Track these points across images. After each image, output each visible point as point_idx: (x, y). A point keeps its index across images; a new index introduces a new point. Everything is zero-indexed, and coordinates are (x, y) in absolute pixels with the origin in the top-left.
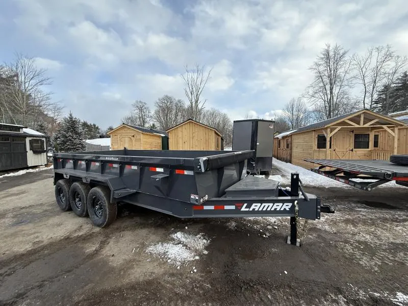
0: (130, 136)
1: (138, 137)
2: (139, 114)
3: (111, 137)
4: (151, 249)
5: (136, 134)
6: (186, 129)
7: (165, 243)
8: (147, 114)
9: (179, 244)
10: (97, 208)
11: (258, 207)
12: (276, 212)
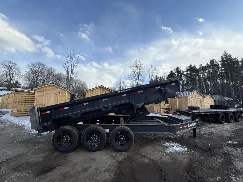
0: (57, 93)
2: (7, 72)
3: (36, 92)
4: (168, 152)
5: (62, 91)
6: (98, 91)
7: (168, 148)
8: (17, 73)
9: (173, 146)
10: (122, 139)
11: (191, 125)
12: (194, 126)
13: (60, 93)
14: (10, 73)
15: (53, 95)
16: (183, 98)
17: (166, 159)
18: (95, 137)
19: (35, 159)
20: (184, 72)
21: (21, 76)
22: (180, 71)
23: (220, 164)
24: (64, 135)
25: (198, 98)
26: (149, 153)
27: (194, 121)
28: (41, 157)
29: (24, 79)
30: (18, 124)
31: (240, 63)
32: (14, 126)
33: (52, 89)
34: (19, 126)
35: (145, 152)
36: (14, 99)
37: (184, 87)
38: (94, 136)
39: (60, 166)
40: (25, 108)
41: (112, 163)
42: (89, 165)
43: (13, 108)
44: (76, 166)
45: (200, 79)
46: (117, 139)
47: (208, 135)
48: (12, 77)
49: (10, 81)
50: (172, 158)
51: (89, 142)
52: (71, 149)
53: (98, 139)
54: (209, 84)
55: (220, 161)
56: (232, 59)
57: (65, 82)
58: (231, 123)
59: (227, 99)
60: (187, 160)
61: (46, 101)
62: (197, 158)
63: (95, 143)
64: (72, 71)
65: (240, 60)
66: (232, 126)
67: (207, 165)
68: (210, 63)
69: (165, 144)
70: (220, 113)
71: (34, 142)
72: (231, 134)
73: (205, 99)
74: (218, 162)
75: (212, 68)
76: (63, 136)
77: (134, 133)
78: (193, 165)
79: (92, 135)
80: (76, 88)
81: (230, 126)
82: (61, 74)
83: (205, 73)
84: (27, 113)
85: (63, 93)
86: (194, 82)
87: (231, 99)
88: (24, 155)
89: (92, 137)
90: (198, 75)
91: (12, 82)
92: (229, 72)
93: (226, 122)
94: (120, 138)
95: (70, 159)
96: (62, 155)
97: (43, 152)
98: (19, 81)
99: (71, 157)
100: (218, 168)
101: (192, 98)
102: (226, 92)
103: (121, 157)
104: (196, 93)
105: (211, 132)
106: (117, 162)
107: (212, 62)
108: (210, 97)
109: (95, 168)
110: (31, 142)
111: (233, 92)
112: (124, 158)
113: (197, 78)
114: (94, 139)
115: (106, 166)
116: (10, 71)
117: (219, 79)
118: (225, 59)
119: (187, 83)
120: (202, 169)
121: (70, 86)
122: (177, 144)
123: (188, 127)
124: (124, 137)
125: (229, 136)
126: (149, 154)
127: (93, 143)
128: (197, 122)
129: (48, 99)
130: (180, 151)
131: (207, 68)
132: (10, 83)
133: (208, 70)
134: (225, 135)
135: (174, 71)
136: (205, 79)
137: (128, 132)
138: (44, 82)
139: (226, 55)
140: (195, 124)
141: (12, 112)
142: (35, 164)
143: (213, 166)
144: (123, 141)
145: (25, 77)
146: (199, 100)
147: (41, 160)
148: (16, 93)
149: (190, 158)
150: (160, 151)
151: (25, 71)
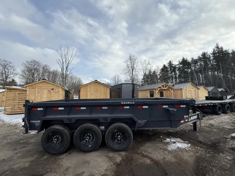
0: (50, 90)
1: (57, 90)
2: (2, 71)
3: (28, 89)
4: (170, 149)
5: (55, 87)
6: (93, 86)
7: (169, 145)
8: (12, 71)
9: (174, 143)
10: (119, 138)
11: (192, 118)
12: (195, 119)
13: (53, 89)
14: (5, 72)
15: (46, 92)
16: (177, 91)
17: (169, 158)
18: (89, 136)
19: (21, 164)
20: (177, 65)
21: (16, 74)
22: (173, 65)
23: (230, 162)
24: (55, 135)
25: (193, 90)
26: (150, 151)
27: (195, 114)
28: (29, 161)
29: (20, 77)
30: (10, 123)
31: (231, 55)
32: (6, 125)
33: (44, 85)
34: (10, 125)
35: (145, 151)
36: (7, 97)
37: (177, 79)
38: (87, 135)
39: (49, 172)
40: (20, 106)
41: (108, 166)
42: (83, 170)
43: (6, 107)
44: (68, 172)
45: (192, 72)
46: (113, 138)
47: (209, 127)
48: (8, 75)
49: (6, 80)
50: (175, 157)
51: (82, 142)
52: (64, 150)
53: (93, 138)
54: (201, 76)
55: (230, 159)
56: (223, 52)
57: (61, 79)
58: (228, 113)
59: (220, 90)
60: (193, 159)
61: (39, 98)
62: (203, 156)
63: (89, 142)
64: (67, 68)
65: (230, 52)
66: (230, 117)
67: (216, 164)
68: (202, 56)
69: (166, 140)
70: (217, 104)
71: (24, 143)
72: (232, 126)
73: (199, 90)
74: (228, 160)
75: (203, 61)
76: (53, 136)
77: (132, 130)
78: (200, 165)
79: (86, 134)
80: (72, 85)
81: (228, 117)
82: (56, 71)
83: (197, 66)
84: (20, 110)
85: (57, 89)
86: (186, 75)
87: (224, 90)
88: (10, 159)
89: (86, 136)
90: (190, 68)
91: (8, 80)
92: (220, 63)
93: (223, 113)
94: (117, 136)
95: (60, 163)
96: (52, 158)
97: (32, 155)
98: (15, 80)
99: (63, 160)
100: (230, 168)
101: (187, 91)
102: (217, 84)
103: (118, 158)
104: (191, 85)
105: (210, 124)
106: (114, 164)
107: (204, 55)
108: (204, 88)
109: (89, 174)
110: (20, 144)
111: (224, 84)
112: (122, 159)
113: (189, 71)
114: (87, 138)
115: (102, 171)
116: (5, 69)
117: (210, 71)
118: (217, 52)
119: (180, 76)
120: (212, 169)
121: (65, 82)
122: (179, 139)
123: (189, 120)
124: (121, 135)
125: (230, 128)
126: (149, 153)
127: (87, 143)
128: (198, 115)
129: (41, 96)
130: (183, 147)
131: (199, 60)
132: (6, 81)
133: (200, 62)
134: (226, 127)
135: (167, 65)
136: (197, 72)
137: (125, 129)
138: (40, 79)
139: (218, 47)
140: (196, 117)
141: (5, 110)
142: (20, 170)
143: (224, 166)
144: (120, 139)
145: (21, 75)
146: (193, 92)
147: (27, 165)
148: (8, 90)
149: (196, 157)
150: (162, 149)
151: (21, 69)
